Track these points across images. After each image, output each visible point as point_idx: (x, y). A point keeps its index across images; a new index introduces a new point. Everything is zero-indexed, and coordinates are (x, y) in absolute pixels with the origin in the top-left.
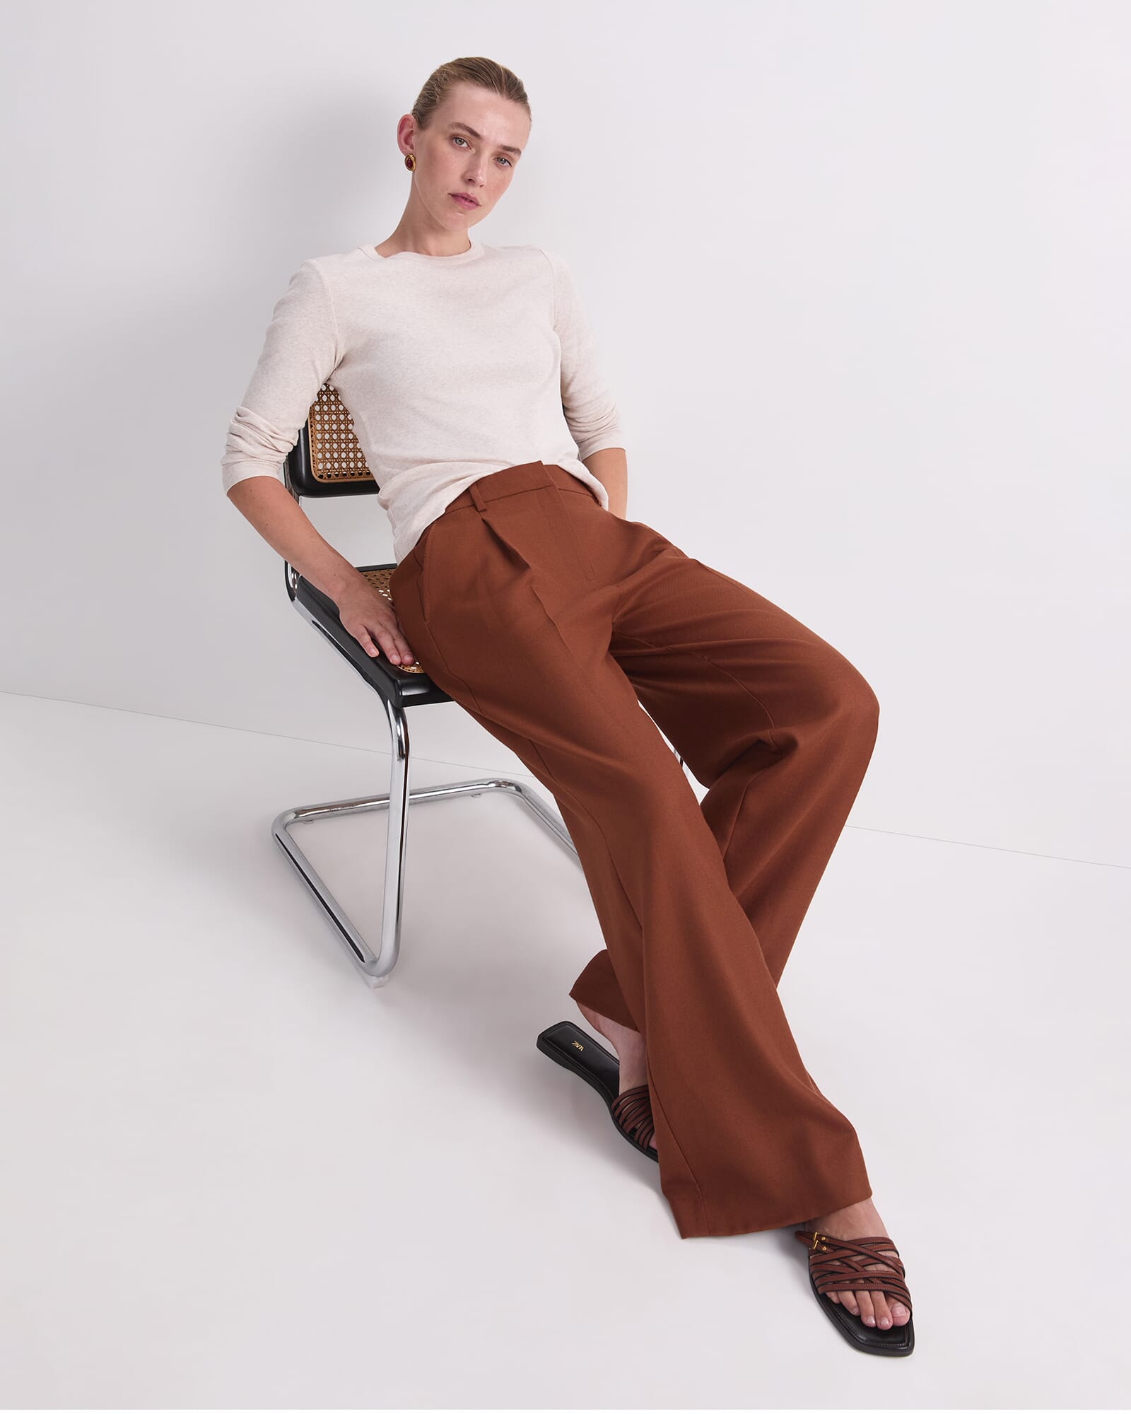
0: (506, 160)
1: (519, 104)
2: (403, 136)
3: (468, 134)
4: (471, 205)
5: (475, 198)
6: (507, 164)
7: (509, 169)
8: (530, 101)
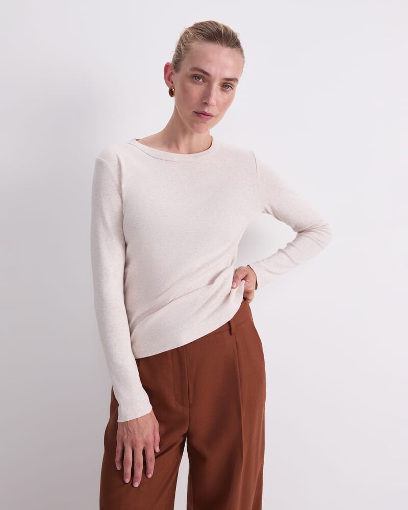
0: (229, 86)
1: (234, 49)
2: (167, 76)
3: (201, 74)
4: (207, 117)
5: (210, 113)
6: (230, 88)
7: (232, 91)
8: (242, 44)
